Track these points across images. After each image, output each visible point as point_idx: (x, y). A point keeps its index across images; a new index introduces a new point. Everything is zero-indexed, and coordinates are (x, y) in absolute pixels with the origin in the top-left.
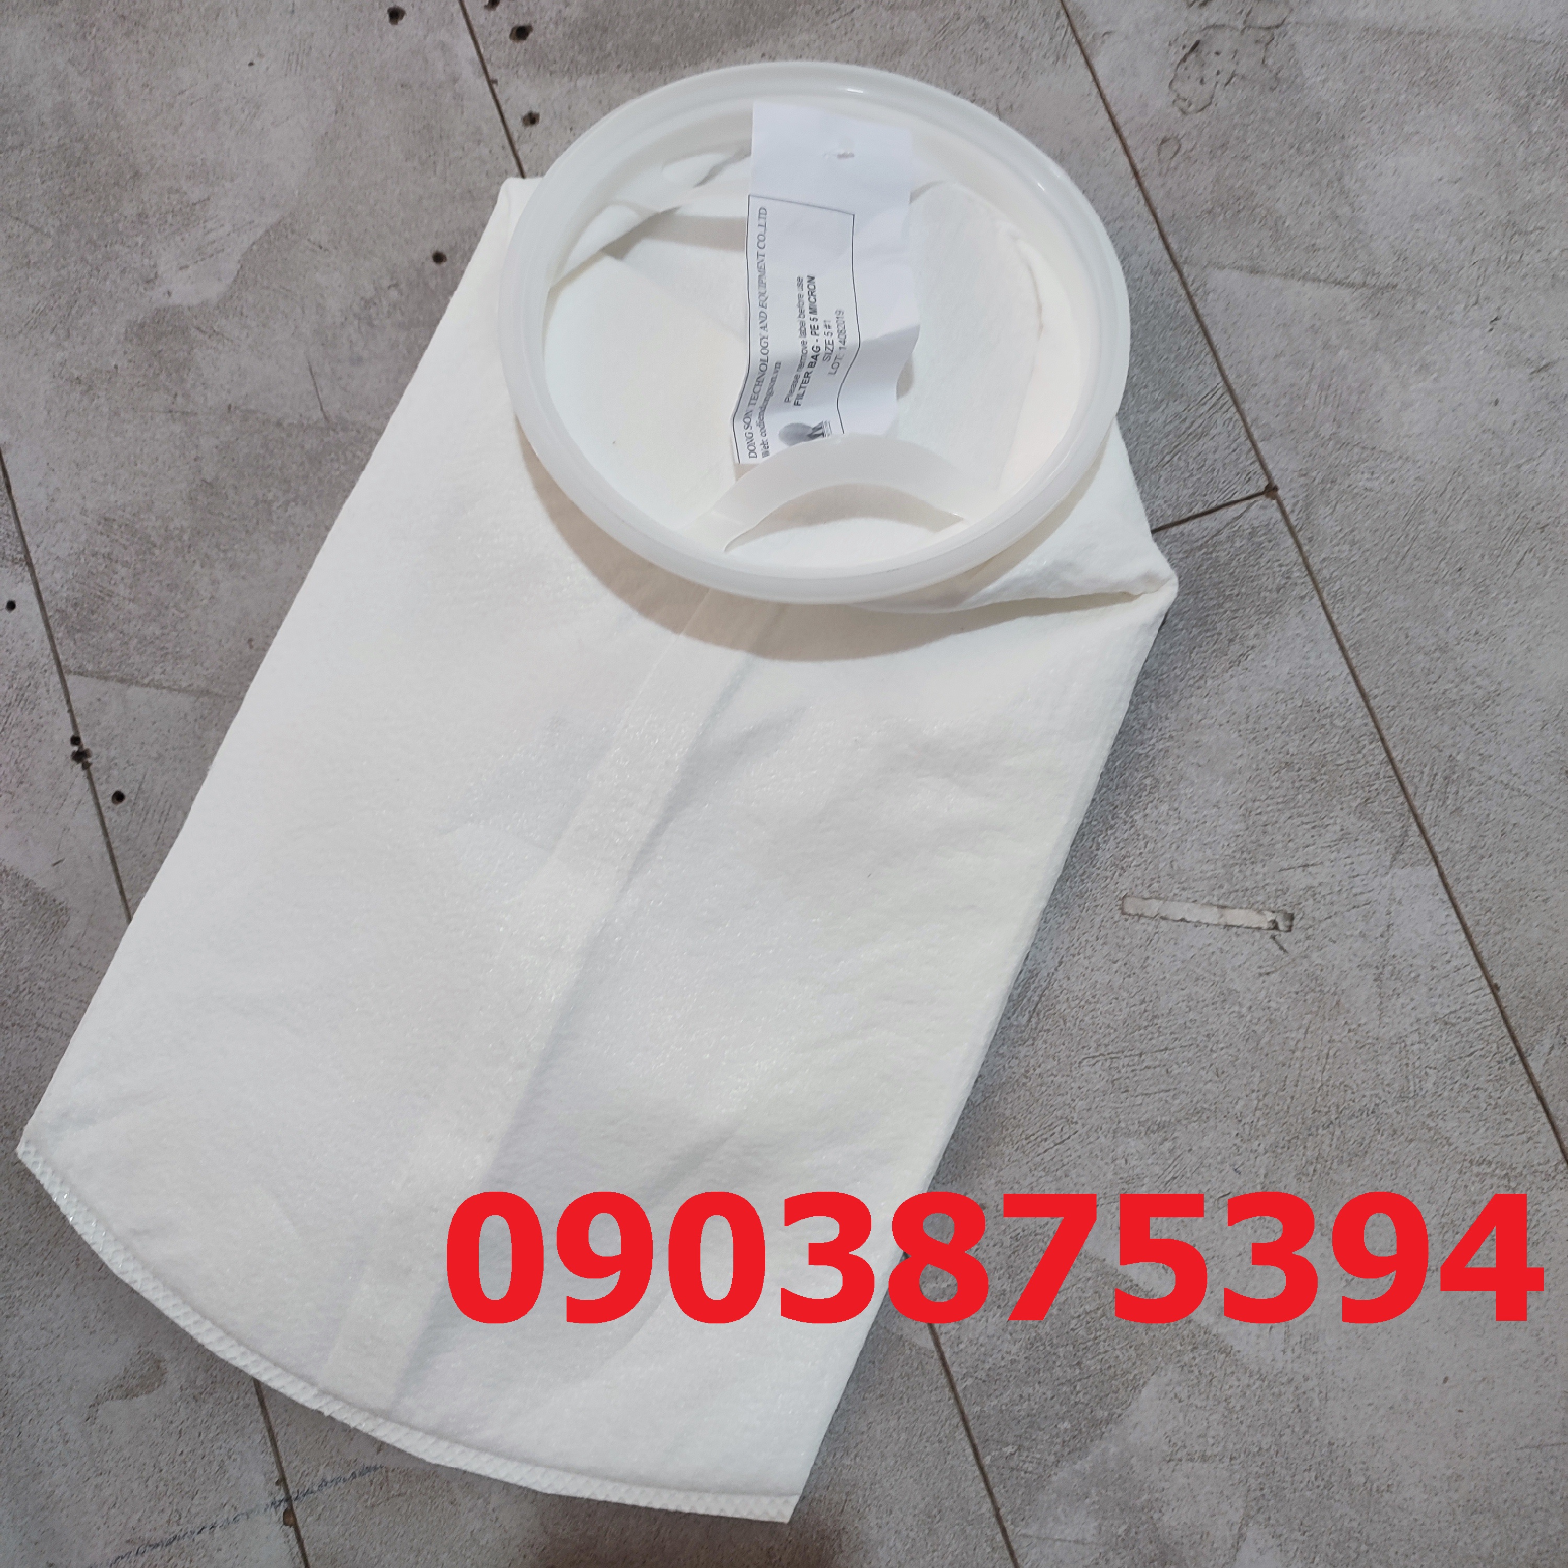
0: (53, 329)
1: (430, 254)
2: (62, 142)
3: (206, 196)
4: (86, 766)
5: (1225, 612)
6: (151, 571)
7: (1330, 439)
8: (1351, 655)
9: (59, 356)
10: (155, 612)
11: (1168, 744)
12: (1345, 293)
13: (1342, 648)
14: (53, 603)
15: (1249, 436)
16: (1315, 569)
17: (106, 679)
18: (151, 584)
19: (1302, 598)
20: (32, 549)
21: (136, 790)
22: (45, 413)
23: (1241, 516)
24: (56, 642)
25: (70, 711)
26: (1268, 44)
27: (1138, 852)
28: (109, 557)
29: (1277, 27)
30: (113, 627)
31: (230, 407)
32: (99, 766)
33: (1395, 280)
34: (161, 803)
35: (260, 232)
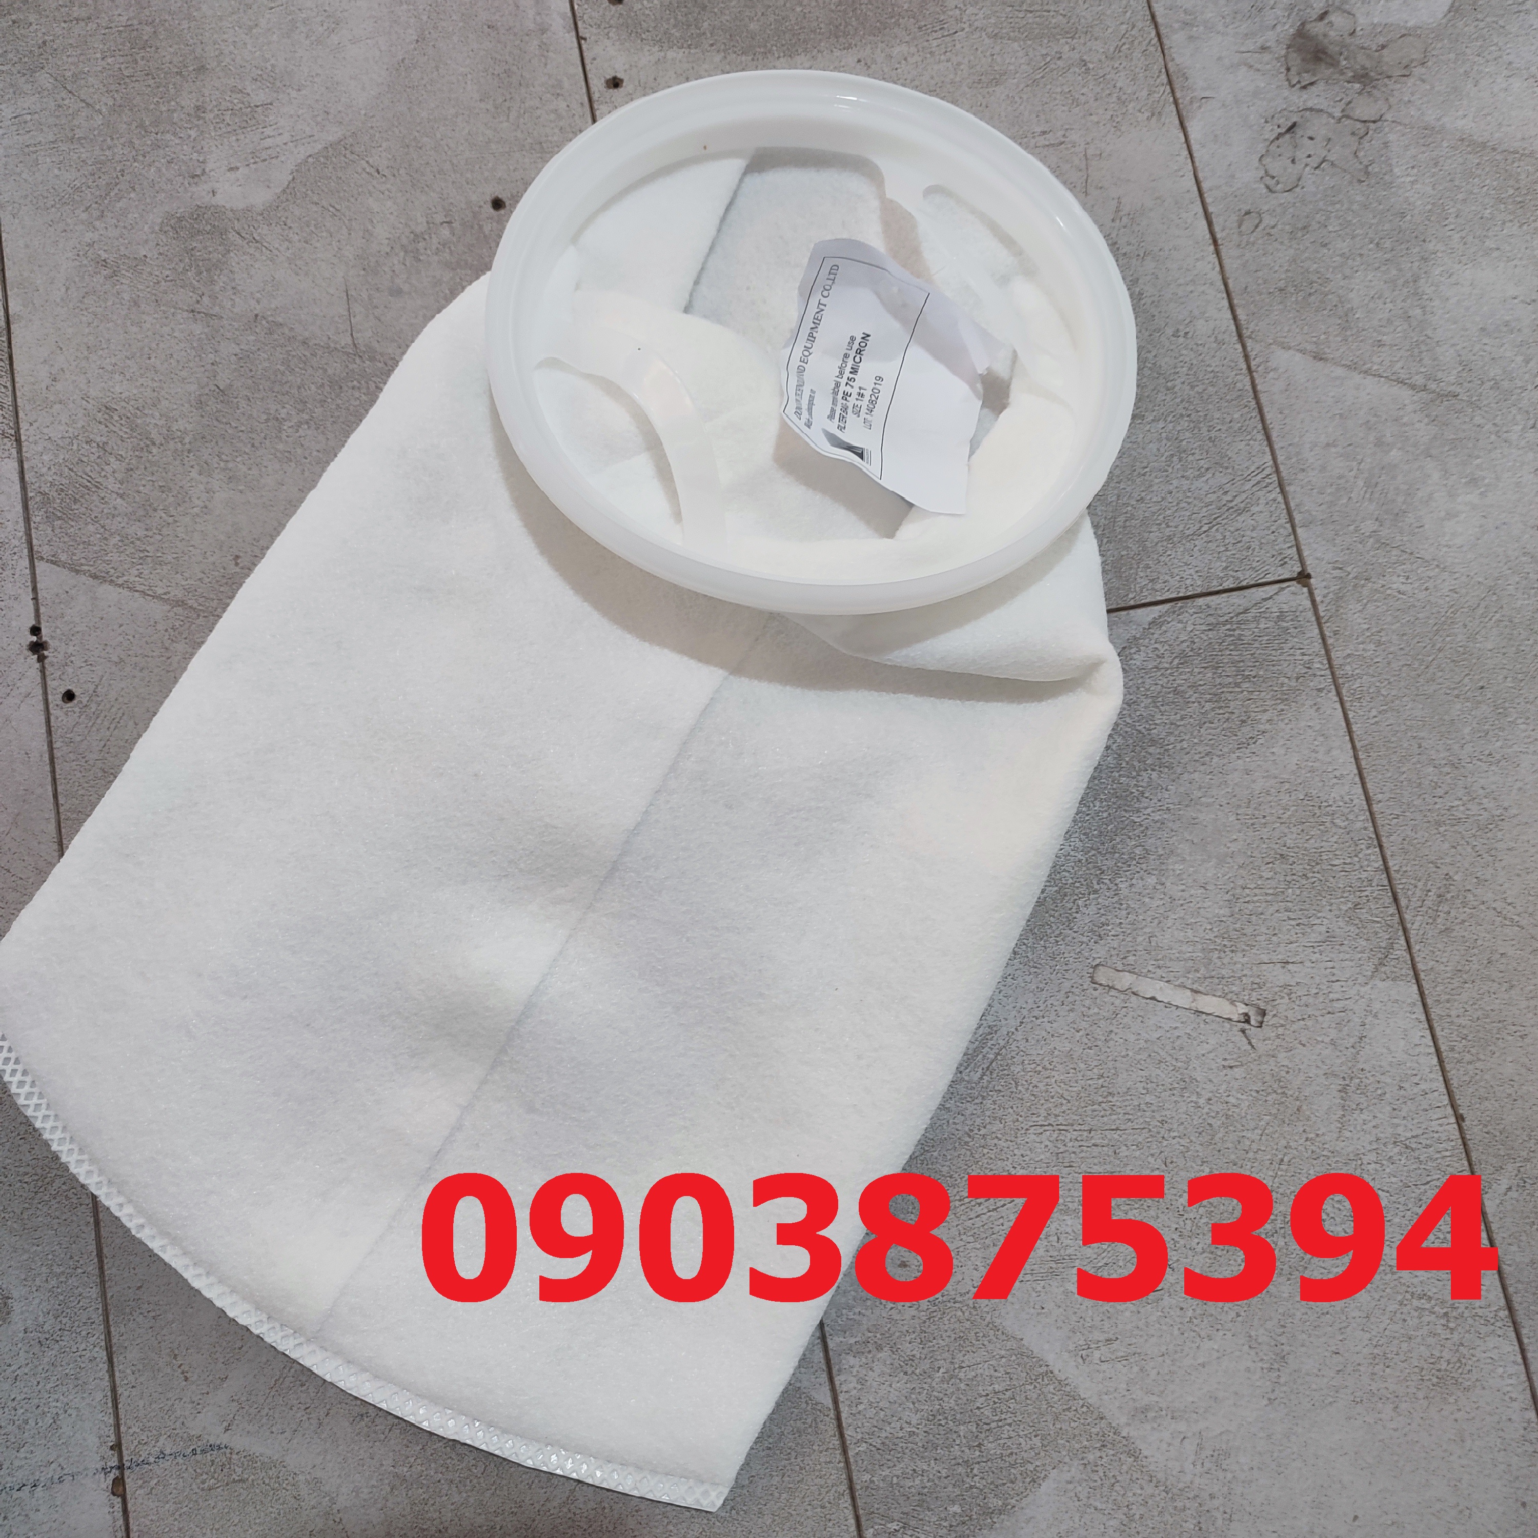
0: (87, 209)
1: (489, 198)
2: (129, 23)
3: (269, 101)
4: (41, 659)
5: (1242, 692)
6: (145, 468)
7: (1370, 537)
8: (1361, 755)
9: (89, 236)
10: (141, 512)
11: (1165, 816)
12: (1405, 394)
13: (1354, 747)
14: (37, 485)
15: (1291, 520)
16: (1335, 663)
17: (77, 572)
18: (143, 482)
19: (1320, 690)
20: (24, 426)
21: (91, 692)
22: (63, 289)
23: (1270, 598)
24: (32, 525)
25: (35, 599)
26: (1361, 138)
27: (1118, 921)
28: (102, 447)
29: (1374, 122)
30: (95, 520)
31: (256, 316)
32: (55, 660)
33: (1458, 390)
34: (114, 710)
35: (319, 147)
